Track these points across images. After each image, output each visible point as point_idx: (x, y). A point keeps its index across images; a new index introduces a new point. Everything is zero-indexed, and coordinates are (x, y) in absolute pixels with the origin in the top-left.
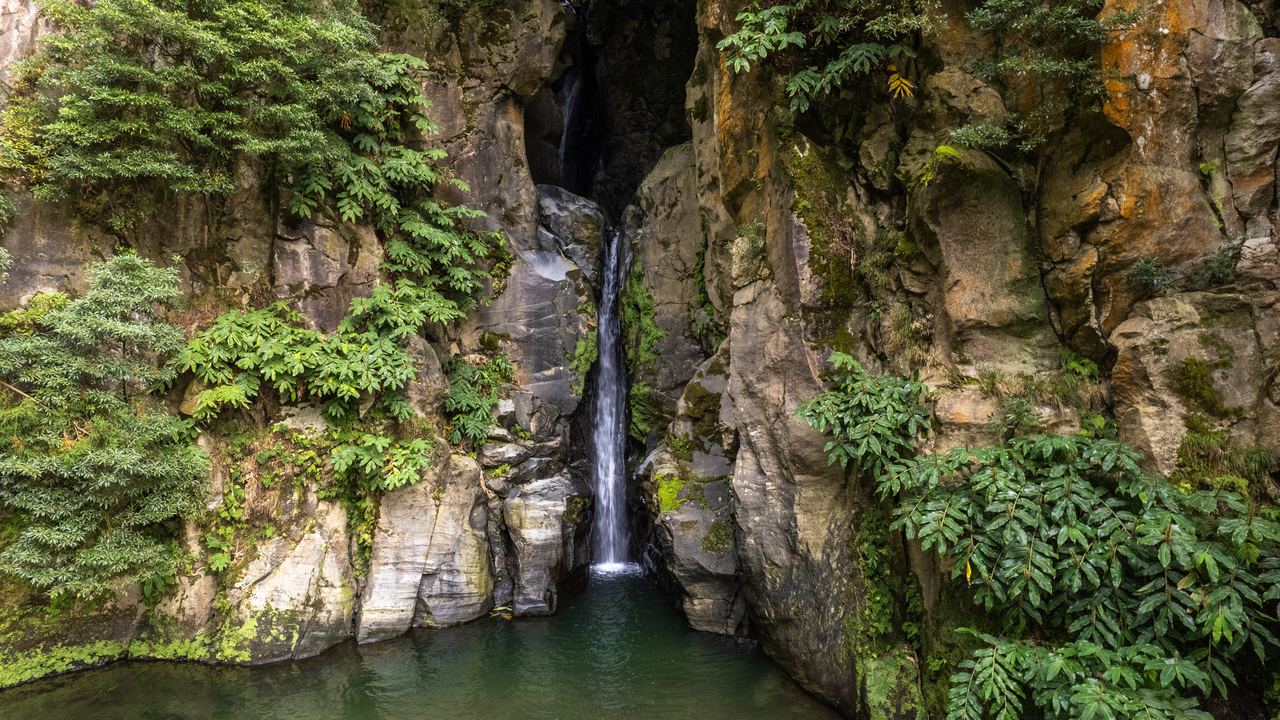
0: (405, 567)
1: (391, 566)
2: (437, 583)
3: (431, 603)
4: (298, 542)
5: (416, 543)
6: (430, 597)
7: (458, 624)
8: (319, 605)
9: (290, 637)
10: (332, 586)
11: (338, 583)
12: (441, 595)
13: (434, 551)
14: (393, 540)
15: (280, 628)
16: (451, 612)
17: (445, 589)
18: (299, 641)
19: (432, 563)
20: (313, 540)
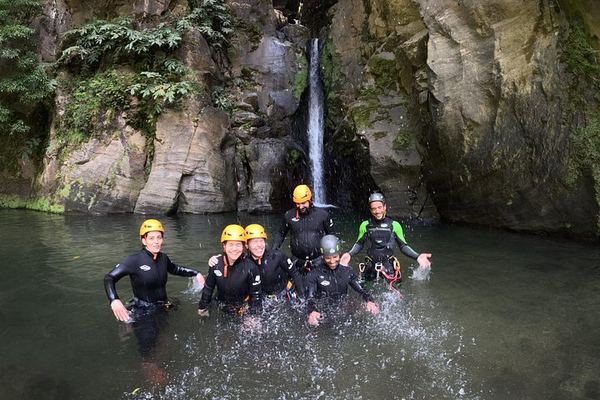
0: (170, 167)
1: (162, 167)
2: (193, 181)
3: (188, 196)
4: (107, 145)
5: (180, 150)
6: (188, 191)
7: (206, 213)
8: (112, 186)
9: (88, 201)
10: (124, 176)
11: (128, 175)
12: (195, 191)
13: (190, 157)
14: (164, 148)
15: (84, 194)
16: (203, 204)
17: (198, 187)
18: (94, 204)
19: (189, 168)
20: (117, 145)
